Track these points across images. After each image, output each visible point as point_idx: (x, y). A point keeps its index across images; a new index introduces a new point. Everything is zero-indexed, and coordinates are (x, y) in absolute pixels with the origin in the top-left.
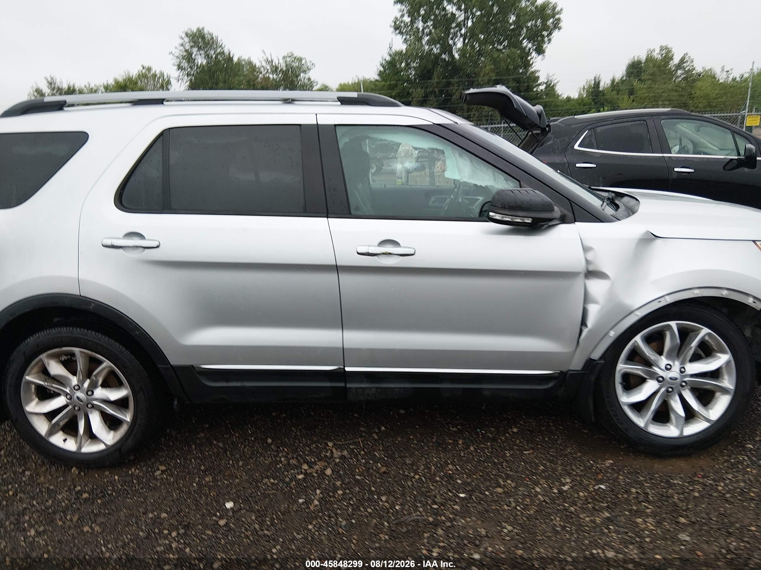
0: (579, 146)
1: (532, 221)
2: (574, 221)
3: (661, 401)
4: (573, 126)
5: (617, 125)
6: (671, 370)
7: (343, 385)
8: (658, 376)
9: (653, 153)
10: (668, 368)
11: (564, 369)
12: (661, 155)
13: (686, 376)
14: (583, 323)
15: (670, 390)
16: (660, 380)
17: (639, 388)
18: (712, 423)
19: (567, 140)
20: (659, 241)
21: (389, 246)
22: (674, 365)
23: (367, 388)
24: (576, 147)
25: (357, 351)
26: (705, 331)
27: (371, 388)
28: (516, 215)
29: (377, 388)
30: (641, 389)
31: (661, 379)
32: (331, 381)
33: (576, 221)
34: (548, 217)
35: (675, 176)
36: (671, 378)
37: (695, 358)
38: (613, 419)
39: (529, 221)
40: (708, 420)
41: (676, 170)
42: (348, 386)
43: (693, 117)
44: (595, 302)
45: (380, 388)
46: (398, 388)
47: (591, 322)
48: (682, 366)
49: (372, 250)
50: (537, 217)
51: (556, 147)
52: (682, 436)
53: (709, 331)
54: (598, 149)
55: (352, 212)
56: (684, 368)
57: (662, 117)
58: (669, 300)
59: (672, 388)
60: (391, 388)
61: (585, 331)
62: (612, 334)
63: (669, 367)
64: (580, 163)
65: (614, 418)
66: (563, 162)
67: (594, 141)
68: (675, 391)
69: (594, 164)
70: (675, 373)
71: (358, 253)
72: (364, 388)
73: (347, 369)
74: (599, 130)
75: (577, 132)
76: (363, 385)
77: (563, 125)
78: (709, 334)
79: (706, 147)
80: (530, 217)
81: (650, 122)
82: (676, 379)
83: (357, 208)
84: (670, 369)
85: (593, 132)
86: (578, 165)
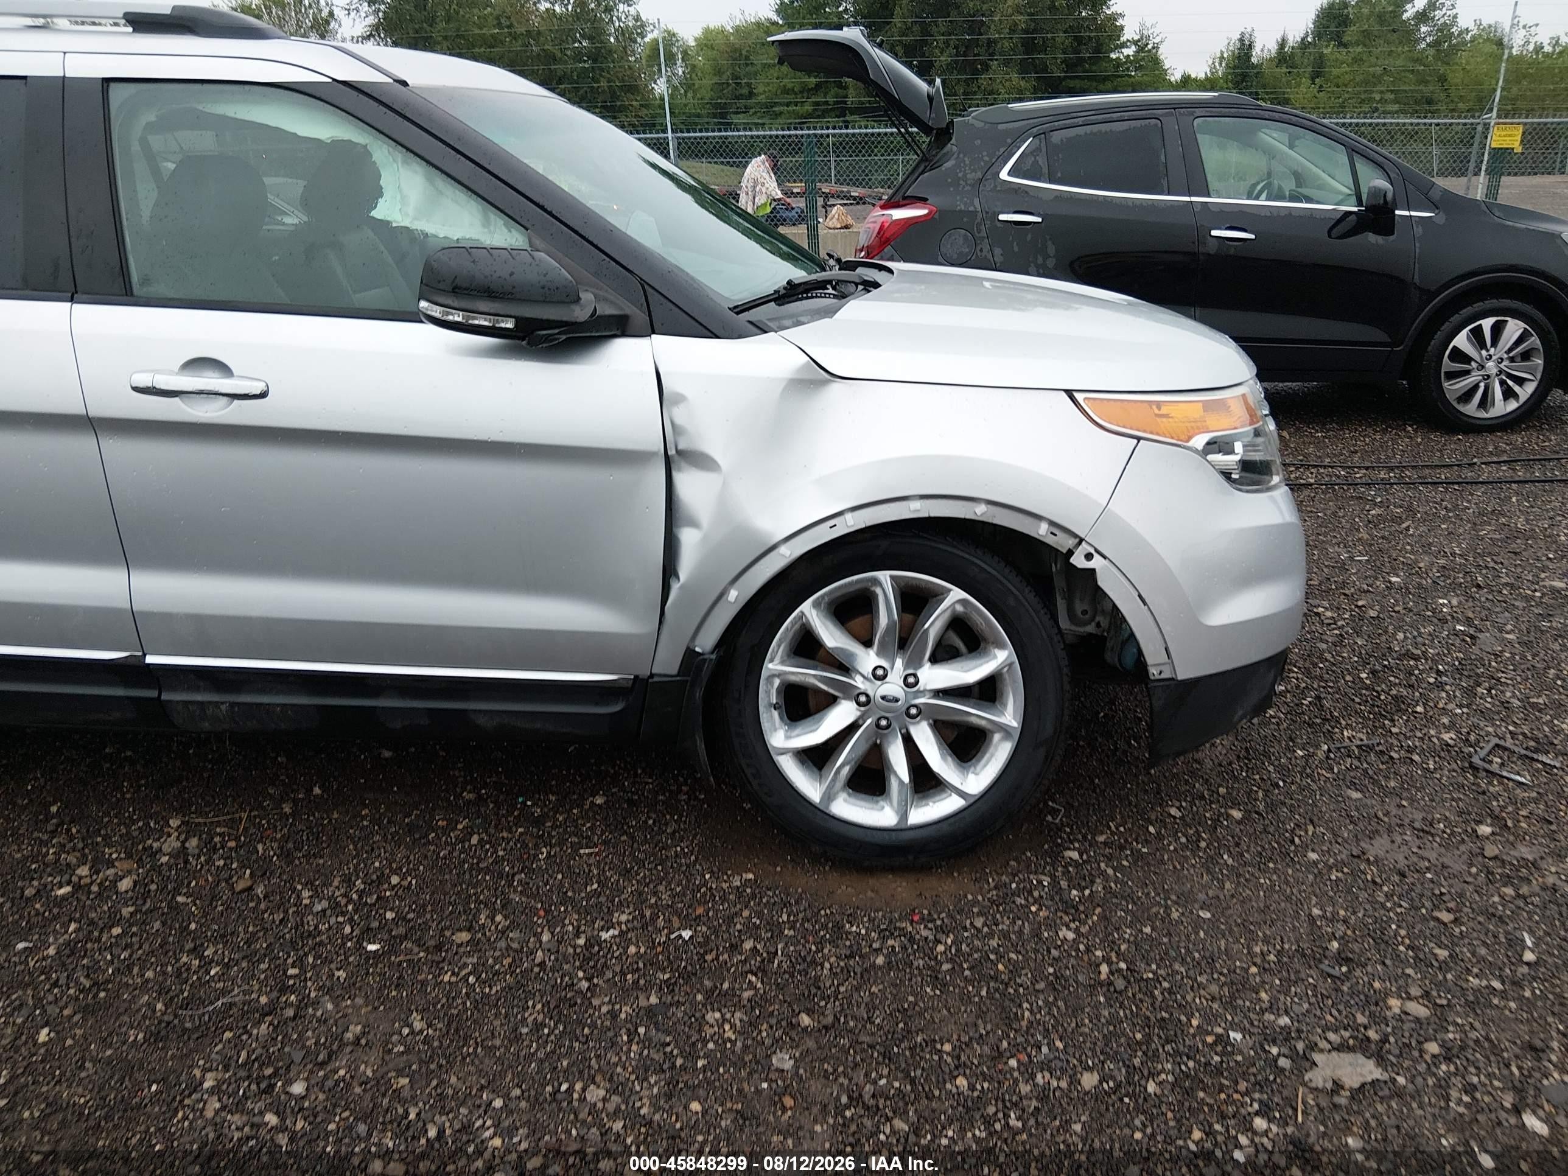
0: (1009, 174)
1: (516, 326)
2: (650, 330)
3: (864, 747)
4: (1000, 127)
5: (1095, 128)
6: (887, 679)
7: (154, 694)
8: (858, 691)
9: (1169, 194)
10: (880, 676)
11: (644, 672)
12: (1187, 199)
13: (922, 693)
14: (669, 569)
15: (884, 723)
16: (864, 702)
17: (817, 716)
18: (972, 800)
19: (986, 159)
20: (837, 386)
21: (210, 373)
22: (892, 668)
23: (210, 703)
24: (1004, 175)
25: (166, 619)
26: (956, 594)
27: (217, 703)
28: (475, 308)
29: (232, 705)
30: (821, 720)
31: (863, 699)
32: (127, 684)
33: (654, 332)
34: (552, 317)
35: (1212, 248)
36: (883, 698)
37: (943, 654)
38: (750, 783)
39: (509, 324)
40: (962, 794)
41: (1214, 233)
42: (165, 696)
43: (1266, 114)
44: (694, 524)
45: (238, 704)
46: (278, 705)
47: (686, 566)
48: (911, 671)
49: (164, 382)
50: (528, 315)
51: (960, 175)
52: (903, 826)
53: (965, 595)
54: (1050, 182)
55: (135, 291)
56: (915, 675)
57: (1198, 112)
58: (853, 523)
59: (887, 718)
60: (261, 704)
61: (675, 587)
62: (736, 597)
63: (880, 672)
64: (1008, 213)
65: (755, 783)
66: (971, 209)
67: (1042, 161)
68: (895, 725)
69: (1038, 215)
70: (893, 686)
71: (136, 389)
72: (201, 704)
73: (150, 659)
74: (1056, 137)
75: (1009, 141)
76: (199, 697)
77: (981, 125)
78: (963, 602)
79: (1320, 187)
80: (510, 316)
81: (1171, 124)
82: (897, 700)
83: (145, 281)
84: (885, 676)
85: (1043, 142)
86: (1002, 217)
